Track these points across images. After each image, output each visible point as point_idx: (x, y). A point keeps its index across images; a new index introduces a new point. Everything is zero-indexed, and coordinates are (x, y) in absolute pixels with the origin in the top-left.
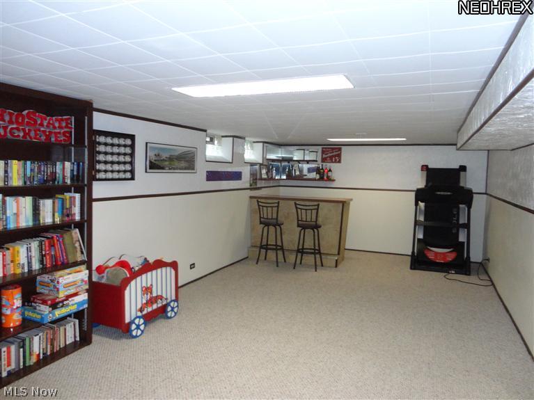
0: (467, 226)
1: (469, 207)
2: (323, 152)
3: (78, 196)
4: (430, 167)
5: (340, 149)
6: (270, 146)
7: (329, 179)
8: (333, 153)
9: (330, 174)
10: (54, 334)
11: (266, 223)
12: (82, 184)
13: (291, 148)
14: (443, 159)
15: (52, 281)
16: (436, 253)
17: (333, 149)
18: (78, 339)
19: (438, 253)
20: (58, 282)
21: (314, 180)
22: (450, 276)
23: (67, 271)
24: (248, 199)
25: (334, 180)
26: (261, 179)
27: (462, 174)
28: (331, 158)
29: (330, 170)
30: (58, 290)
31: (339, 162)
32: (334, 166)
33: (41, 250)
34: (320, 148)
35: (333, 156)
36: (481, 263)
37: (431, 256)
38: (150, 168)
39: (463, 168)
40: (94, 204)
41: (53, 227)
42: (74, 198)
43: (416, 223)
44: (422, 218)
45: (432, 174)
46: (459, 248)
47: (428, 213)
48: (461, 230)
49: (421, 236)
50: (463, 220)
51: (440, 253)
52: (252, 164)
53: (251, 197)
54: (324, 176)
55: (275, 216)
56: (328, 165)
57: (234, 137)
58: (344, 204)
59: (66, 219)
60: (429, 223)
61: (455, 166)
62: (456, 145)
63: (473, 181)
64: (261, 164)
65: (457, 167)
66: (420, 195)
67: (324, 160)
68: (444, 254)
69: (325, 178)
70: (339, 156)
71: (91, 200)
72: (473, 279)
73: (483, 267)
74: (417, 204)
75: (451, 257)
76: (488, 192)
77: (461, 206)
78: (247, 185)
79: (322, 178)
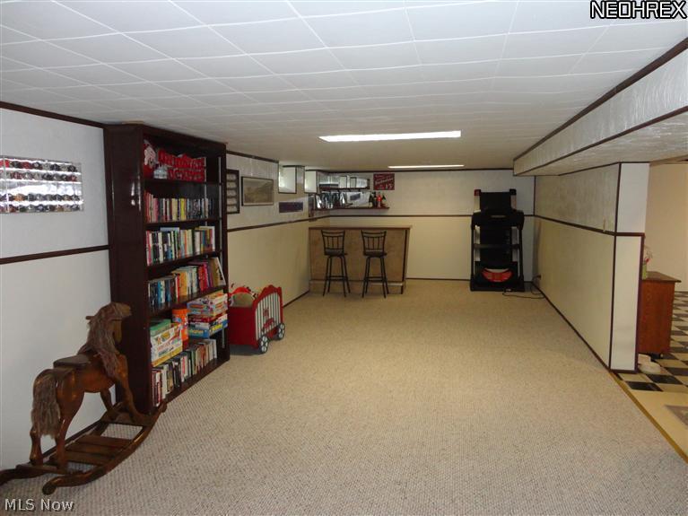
0: (519, 247)
1: (521, 229)
2: (375, 179)
3: (213, 228)
4: (483, 191)
5: (393, 176)
6: (322, 174)
7: (383, 207)
8: (384, 179)
9: (384, 201)
10: (205, 350)
11: (330, 254)
12: (218, 218)
13: (337, 176)
14: (495, 183)
15: (205, 303)
16: (493, 274)
17: (386, 175)
18: (216, 357)
19: (495, 273)
20: (211, 303)
21: (368, 208)
22: (507, 293)
23: (214, 294)
24: (307, 231)
25: (388, 208)
26: (317, 209)
27: (512, 197)
28: (384, 184)
29: (384, 198)
30: (212, 310)
31: (393, 188)
32: (387, 193)
33: (198, 275)
34: (372, 174)
35: (385, 183)
36: (532, 282)
37: (489, 277)
38: (246, 202)
39: (513, 192)
40: (229, 234)
41: (201, 257)
42: (211, 230)
43: (473, 246)
44: (478, 242)
45: (484, 198)
46: (513, 267)
47: (483, 237)
48: (514, 251)
49: (478, 259)
50: (515, 241)
51: (497, 274)
52: (310, 194)
53: (310, 229)
54: (377, 205)
55: (340, 246)
56: (382, 192)
57: (296, 166)
58: (407, 230)
59: (206, 249)
60: (484, 246)
61: (506, 190)
62: (512, 169)
63: (523, 203)
64: (316, 194)
65: (507, 190)
66: (476, 219)
67: (376, 187)
68: (501, 274)
69: (379, 206)
70: (392, 182)
71: (225, 231)
72: (528, 294)
73: (535, 286)
74: (473, 228)
75: (507, 277)
76: (536, 213)
77: (513, 228)
78: (307, 217)
79: (375, 206)
